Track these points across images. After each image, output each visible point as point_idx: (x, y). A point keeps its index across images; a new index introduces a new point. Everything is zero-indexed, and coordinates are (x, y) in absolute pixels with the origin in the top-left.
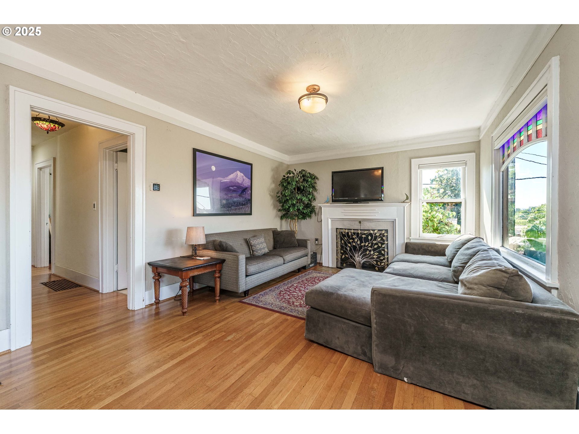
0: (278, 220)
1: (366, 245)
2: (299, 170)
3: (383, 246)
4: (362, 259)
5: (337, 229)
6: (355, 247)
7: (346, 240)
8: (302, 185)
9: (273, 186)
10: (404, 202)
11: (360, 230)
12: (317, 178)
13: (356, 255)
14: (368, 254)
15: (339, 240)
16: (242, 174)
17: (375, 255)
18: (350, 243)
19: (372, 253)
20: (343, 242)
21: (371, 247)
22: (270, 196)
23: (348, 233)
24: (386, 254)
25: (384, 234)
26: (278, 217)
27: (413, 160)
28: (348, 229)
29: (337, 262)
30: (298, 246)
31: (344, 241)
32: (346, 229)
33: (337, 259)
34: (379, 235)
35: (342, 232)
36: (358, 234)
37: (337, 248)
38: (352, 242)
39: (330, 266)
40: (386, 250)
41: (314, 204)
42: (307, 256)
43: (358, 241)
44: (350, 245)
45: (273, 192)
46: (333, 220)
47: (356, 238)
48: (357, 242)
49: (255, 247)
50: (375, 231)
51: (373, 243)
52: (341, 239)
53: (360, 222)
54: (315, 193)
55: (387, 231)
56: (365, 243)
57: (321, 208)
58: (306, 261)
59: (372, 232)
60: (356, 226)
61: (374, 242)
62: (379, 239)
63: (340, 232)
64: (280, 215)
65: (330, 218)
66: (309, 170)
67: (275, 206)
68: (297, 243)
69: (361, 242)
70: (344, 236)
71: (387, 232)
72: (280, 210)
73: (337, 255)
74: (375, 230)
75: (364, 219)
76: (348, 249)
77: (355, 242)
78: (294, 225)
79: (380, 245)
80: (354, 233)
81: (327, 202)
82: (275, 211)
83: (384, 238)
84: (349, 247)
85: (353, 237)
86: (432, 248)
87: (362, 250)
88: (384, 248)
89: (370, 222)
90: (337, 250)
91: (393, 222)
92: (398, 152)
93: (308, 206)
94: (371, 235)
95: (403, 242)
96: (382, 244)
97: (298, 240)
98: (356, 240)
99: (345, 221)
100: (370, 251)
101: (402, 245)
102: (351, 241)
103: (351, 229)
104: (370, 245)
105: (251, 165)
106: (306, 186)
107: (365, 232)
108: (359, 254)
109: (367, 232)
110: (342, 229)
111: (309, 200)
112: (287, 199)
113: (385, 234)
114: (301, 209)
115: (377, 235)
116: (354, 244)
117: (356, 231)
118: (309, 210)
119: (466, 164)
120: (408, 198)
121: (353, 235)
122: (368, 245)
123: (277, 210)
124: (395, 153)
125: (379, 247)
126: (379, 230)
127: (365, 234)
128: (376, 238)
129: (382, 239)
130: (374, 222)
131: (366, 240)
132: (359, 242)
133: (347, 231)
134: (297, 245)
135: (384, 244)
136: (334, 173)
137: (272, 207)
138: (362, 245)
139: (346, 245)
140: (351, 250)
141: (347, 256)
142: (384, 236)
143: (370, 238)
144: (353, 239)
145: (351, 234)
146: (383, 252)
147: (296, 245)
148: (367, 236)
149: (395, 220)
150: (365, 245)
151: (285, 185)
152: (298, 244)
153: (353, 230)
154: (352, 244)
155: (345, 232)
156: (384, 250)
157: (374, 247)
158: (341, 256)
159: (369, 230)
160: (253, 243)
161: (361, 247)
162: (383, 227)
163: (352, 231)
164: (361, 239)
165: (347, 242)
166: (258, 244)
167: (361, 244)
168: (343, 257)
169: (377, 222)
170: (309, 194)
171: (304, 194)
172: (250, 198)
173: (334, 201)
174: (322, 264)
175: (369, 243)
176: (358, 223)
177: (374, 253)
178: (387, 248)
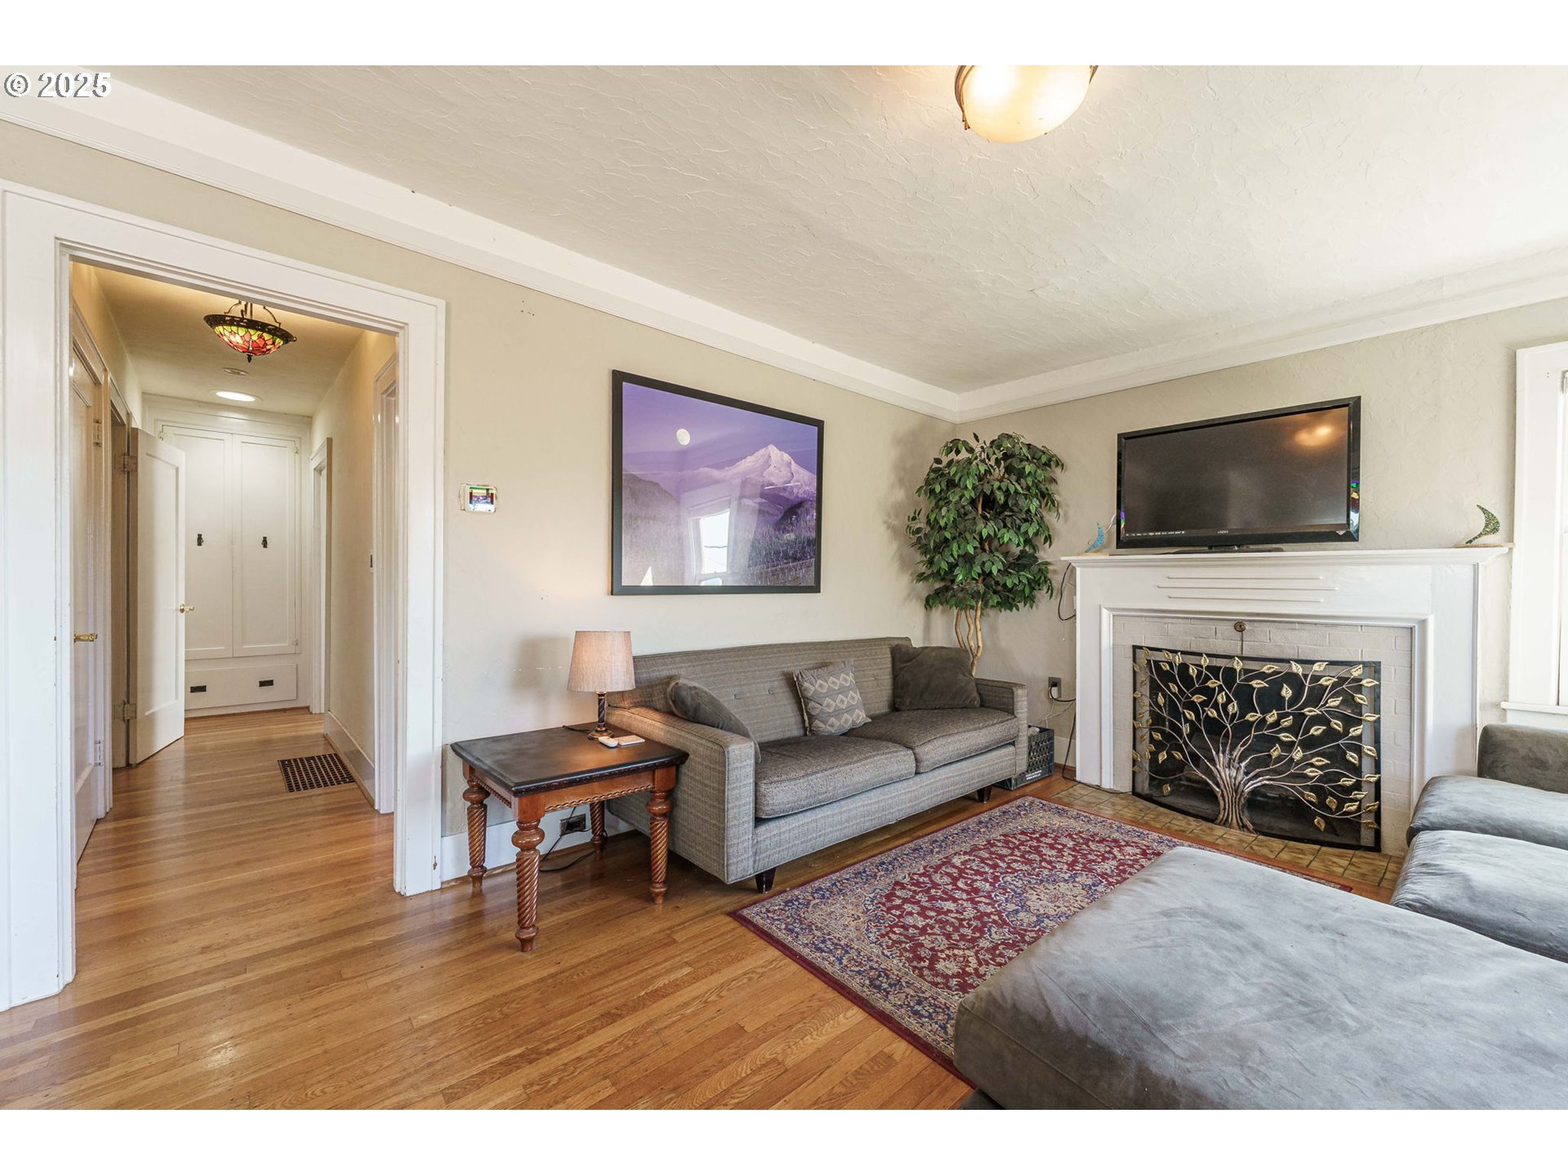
0: (918, 609)
1: (1272, 718)
2: (988, 437)
3: (1355, 731)
4: (1247, 774)
5: (1135, 648)
6: (1215, 727)
7: (1174, 694)
8: (999, 488)
9: (900, 495)
11: (1242, 658)
12: (1058, 463)
13: (1221, 759)
14: (1280, 759)
15: (1145, 690)
16: (787, 457)
17: (1312, 765)
18: (1192, 706)
19: (1298, 754)
20: (1161, 700)
21: (1293, 730)
22: (888, 528)
23: (1184, 667)
24: (1367, 766)
25: (1358, 680)
26: (914, 600)
27: (1526, 354)
28: (1183, 653)
29: (1134, 773)
30: (981, 706)
31: (1164, 695)
32: (1175, 652)
33: (1134, 762)
34: (1334, 685)
35: (1157, 663)
36: (1230, 673)
37: (1135, 718)
38: (1204, 704)
39: (1107, 784)
40: (1368, 748)
41: (1045, 554)
42: (1013, 744)
43: (1229, 701)
44: (1191, 715)
45: (897, 516)
46: (1119, 615)
47: (1221, 689)
48: (1225, 706)
49: (818, 706)
50: (1316, 667)
51: (1304, 716)
52: (1155, 689)
53: (1239, 627)
54: (1050, 518)
55: (1374, 669)
56: (1265, 712)
57: (1070, 570)
58: (1010, 762)
59: (1297, 669)
60: (1223, 641)
61: (1310, 712)
62: (1334, 702)
63: (1149, 661)
64: (925, 594)
65: (1106, 609)
66: (1030, 435)
68: (975, 694)
69: (1246, 707)
70: (1167, 677)
71: (1378, 672)
72: (921, 577)
73: (1134, 747)
74: (1313, 662)
75: (1258, 615)
76: (1186, 729)
77: (1216, 706)
78: (972, 627)
79: (1337, 725)
80: (1214, 670)
81: (1095, 548)
83: (1360, 698)
84: (1186, 720)
85: (1210, 684)
87: (1249, 738)
88: (1359, 738)
89: (1289, 626)
90: (1134, 729)
91: (1413, 634)
92: (1437, 326)
93: (1023, 562)
94: (1293, 680)
95: (1466, 721)
96: (1350, 722)
97: (979, 683)
98: (1221, 699)
99: (1170, 621)
100: (1289, 746)
101: (1462, 734)
102: (1198, 699)
103: (1200, 655)
104: (1287, 722)
105: (819, 424)
106: (1016, 492)
107: (1265, 669)
108: (1237, 753)
109: (1276, 667)
110: (1160, 650)
111: (1027, 541)
112: (946, 539)
113: (1364, 682)
114: (995, 572)
115: (1322, 681)
116: (1213, 713)
117: (1222, 663)
118: (1025, 576)
121: (1207, 678)
122: (1277, 723)
123: (912, 575)
124: (1421, 331)
125: (1331, 735)
126: (1332, 663)
127: (1262, 676)
128: (1316, 697)
129: (1349, 701)
130: (1308, 627)
131: (1271, 699)
132: (1233, 708)
133: (1178, 659)
134: (977, 703)
135: (1359, 722)
136: (1129, 442)
137: (895, 566)
138: (1250, 717)
139: (1176, 714)
140: (1196, 734)
141: (1178, 755)
142: (1359, 689)
143: (1287, 692)
144: (1210, 693)
145: (1200, 673)
146: (1352, 757)
147: (974, 700)
148: (1276, 682)
149: (1423, 623)
150: (1264, 720)
151: (938, 489)
152: (978, 698)
153: (1209, 655)
154: (1204, 711)
155: (1170, 664)
156: (1358, 750)
157: (1307, 730)
158: (1154, 755)
159: (1288, 661)
160: (813, 688)
161: (1243, 728)
162: (1355, 649)
163: (1205, 662)
164: (1244, 697)
165: (1179, 700)
166: (831, 694)
167: (1242, 716)
168: (1163, 756)
169: (1321, 627)
170: (1026, 520)
171: (1008, 521)
172: (813, 535)
173: (1123, 543)
174: (1073, 771)
175: (1281, 717)
176: (1227, 629)
177: (1304, 759)
178: (1377, 742)
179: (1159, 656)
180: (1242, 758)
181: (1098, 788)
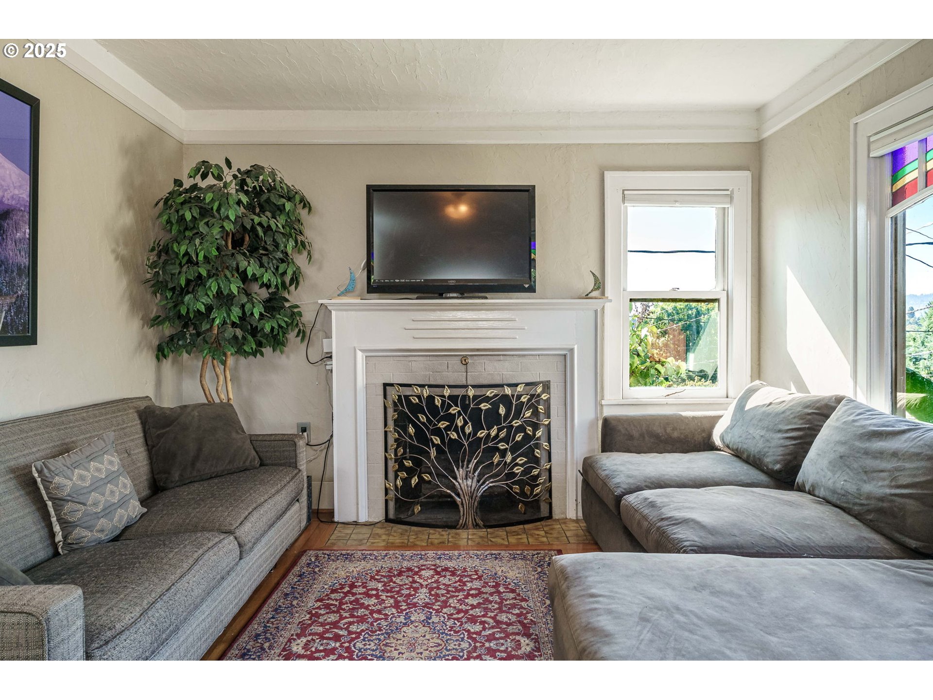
1: (493, 433)
2: (241, 165)
3: (538, 433)
4: (478, 481)
5: (385, 385)
6: (455, 446)
7: (423, 424)
9: (127, 218)
10: (587, 296)
11: (473, 387)
12: (306, 204)
13: (460, 473)
14: (498, 464)
15: (396, 423)
17: (517, 464)
18: (438, 432)
19: (509, 458)
20: (411, 430)
21: (506, 440)
22: (117, 258)
23: (431, 398)
24: (545, 457)
25: (539, 396)
26: (145, 350)
27: (608, 176)
28: (430, 386)
29: (387, 503)
30: (262, 465)
31: (415, 426)
32: (422, 386)
33: (387, 490)
34: (529, 400)
35: (406, 397)
36: (466, 399)
37: (386, 451)
38: (448, 428)
39: (363, 518)
40: (545, 445)
42: (298, 500)
43: (466, 423)
44: (437, 440)
45: (126, 245)
46: (372, 356)
47: (459, 414)
48: (463, 427)
50: (518, 388)
51: (512, 426)
52: (401, 422)
53: (464, 361)
54: (300, 260)
55: (547, 386)
56: (489, 428)
57: (324, 311)
59: (508, 391)
60: (453, 374)
61: (516, 423)
62: (528, 414)
63: (400, 396)
64: (156, 342)
65: (363, 351)
67: (136, 305)
68: (252, 453)
69: (477, 427)
70: (416, 409)
71: (549, 388)
72: (155, 322)
74: (516, 385)
75: (478, 350)
77: (456, 430)
78: (222, 378)
79: (529, 430)
80: (454, 399)
81: (346, 292)
82: (136, 324)
83: (541, 408)
84: (434, 445)
85: (451, 411)
87: (479, 453)
88: (540, 438)
89: (496, 358)
91: (565, 358)
92: (568, 145)
93: (273, 304)
94: (505, 400)
95: (594, 416)
96: (536, 427)
97: (254, 439)
98: (460, 422)
99: (415, 358)
100: (503, 454)
102: (443, 425)
103: (443, 386)
104: (503, 434)
105: (33, 101)
107: (488, 394)
108: (472, 466)
109: (495, 391)
110: (409, 385)
111: (283, 284)
112: (200, 276)
113: (543, 396)
114: (255, 316)
115: (522, 399)
116: (454, 436)
117: (460, 392)
118: (281, 319)
119: (725, 199)
120: (599, 285)
121: (450, 406)
122: (497, 436)
123: (142, 319)
124: (559, 146)
125: (526, 438)
126: (526, 384)
127: (487, 399)
128: (519, 411)
129: (535, 411)
130: (508, 358)
131: (493, 418)
132: (469, 429)
133: (426, 392)
134: (257, 462)
135: (540, 426)
136: (375, 191)
137: (125, 307)
138: (479, 435)
139: (427, 441)
140: (441, 457)
141: (427, 477)
142: (540, 402)
143: (502, 411)
144: (451, 418)
145: (443, 402)
146: (537, 452)
147: (254, 460)
148: (495, 405)
149: (572, 350)
150: (489, 435)
151: (188, 216)
152: (257, 459)
153: (450, 387)
154: (448, 435)
155: (419, 397)
156: (540, 447)
157: (514, 438)
158: (405, 480)
159: (500, 385)
161: (475, 444)
162: (536, 372)
163: (447, 392)
164: (475, 418)
165: (428, 429)
166: (97, 485)
167: (475, 434)
168: (414, 481)
169: (516, 358)
170: (283, 260)
171: (265, 260)
172: (25, 261)
173: (374, 288)
174: (331, 513)
175: (499, 430)
176: (456, 361)
177: (514, 459)
178: (549, 441)
179: (407, 391)
180: (475, 470)
181: (355, 523)
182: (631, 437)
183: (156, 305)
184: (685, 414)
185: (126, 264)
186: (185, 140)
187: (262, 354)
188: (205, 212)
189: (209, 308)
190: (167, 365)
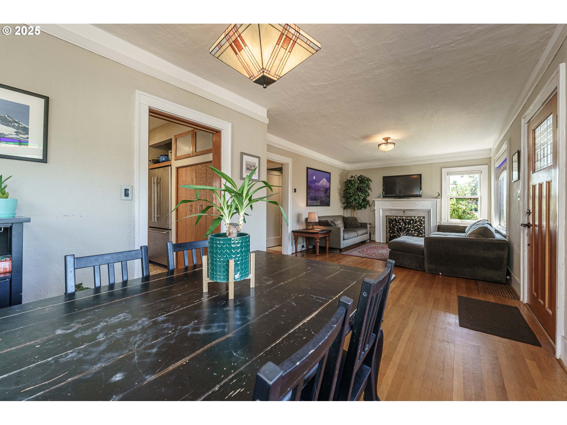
0: (342, 209)
1: (409, 227)
2: (358, 175)
3: (421, 228)
5: (386, 216)
6: (401, 228)
8: (361, 186)
9: (340, 186)
10: (436, 198)
11: (405, 217)
12: (371, 181)
14: (411, 233)
15: (388, 224)
16: (326, 180)
17: (415, 234)
18: (397, 225)
19: (413, 232)
20: (391, 225)
21: (413, 228)
23: (395, 219)
24: (423, 233)
25: (422, 219)
27: (443, 169)
29: (386, 239)
31: (392, 224)
32: (394, 216)
33: (386, 237)
34: (419, 220)
36: (403, 220)
37: (386, 229)
38: (399, 225)
39: (381, 242)
40: (423, 230)
41: (368, 198)
42: (367, 234)
43: (403, 224)
44: (397, 227)
46: (383, 210)
47: (402, 222)
48: (402, 225)
50: (416, 218)
51: (414, 225)
52: (390, 223)
53: (404, 211)
54: (369, 191)
55: (424, 217)
56: (408, 225)
57: (374, 202)
58: (366, 237)
60: (401, 214)
61: (415, 225)
62: (418, 223)
63: (389, 219)
64: (343, 207)
65: (382, 209)
66: (366, 175)
67: (341, 200)
68: (360, 225)
69: (406, 225)
70: (392, 221)
71: (424, 218)
72: (344, 203)
73: (386, 234)
74: (415, 217)
75: (407, 209)
76: (396, 229)
77: (401, 225)
78: (354, 213)
79: (419, 227)
80: (400, 219)
81: (378, 198)
82: (341, 203)
83: (422, 222)
84: (396, 228)
85: (400, 221)
86: (457, 228)
87: (406, 230)
88: (422, 229)
89: (411, 211)
90: (386, 231)
91: (429, 212)
92: (432, 163)
93: (364, 200)
94: (413, 220)
95: (436, 224)
96: (421, 226)
97: (360, 223)
98: (402, 224)
99: (393, 211)
100: (412, 231)
101: (436, 226)
102: (398, 224)
103: (398, 216)
104: (412, 227)
105: (330, 173)
106: (365, 187)
108: (404, 233)
109: (410, 218)
110: (391, 216)
111: (366, 196)
112: (351, 196)
114: (361, 202)
115: (417, 220)
116: (400, 226)
117: (401, 218)
118: (365, 203)
119: (481, 172)
120: (440, 195)
122: (410, 227)
124: (430, 164)
125: (418, 228)
126: (418, 217)
127: (408, 219)
128: (416, 222)
129: (421, 223)
130: (414, 211)
131: (409, 223)
132: (404, 225)
133: (394, 217)
134: (360, 226)
135: (422, 226)
136: (384, 177)
137: (339, 201)
138: (406, 226)
139: (394, 227)
140: (397, 230)
141: (395, 234)
142: (422, 221)
143: (412, 222)
144: (400, 223)
145: (398, 219)
146: (421, 232)
148: (410, 221)
149: (430, 210)
150: (408, 227)
151: (349, 186)
153: (400, 216)
156: (422, 231)
157: (415, 228)
158: (390, 235)
159: (412, 217)
161: (405, 228)
162: (421, 214)
163: (399, 218)
164: (405, 223)
165: (395, 225)
166: (339, 224)
167: (405, 226)
168: (392, 235)
169: (416, 211)
170: (366, 192)
171: (362, 192)
172: (329, 195)
173: (384, 197)
174: (375, 241)
175: (411, 226)
176: (402, 212)
177: (415, 232)
178: (424, 229)
179: (390, 217)
180: (405, 234)
181: (380, 243)
182: (444, 229)
183: (344, 200)
184: (460, 225)
185: (340, 194)
186: (348, 170)
187: (362, 209)
188: (352, 184)
189: (353, 201)
190: (345, 210)
